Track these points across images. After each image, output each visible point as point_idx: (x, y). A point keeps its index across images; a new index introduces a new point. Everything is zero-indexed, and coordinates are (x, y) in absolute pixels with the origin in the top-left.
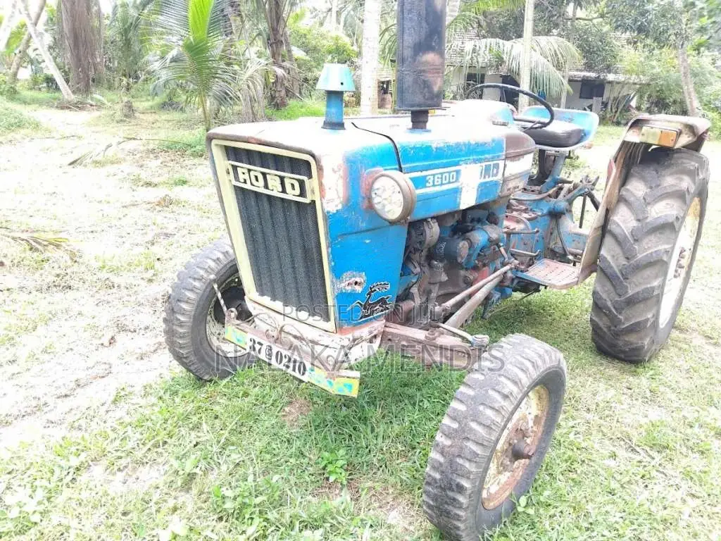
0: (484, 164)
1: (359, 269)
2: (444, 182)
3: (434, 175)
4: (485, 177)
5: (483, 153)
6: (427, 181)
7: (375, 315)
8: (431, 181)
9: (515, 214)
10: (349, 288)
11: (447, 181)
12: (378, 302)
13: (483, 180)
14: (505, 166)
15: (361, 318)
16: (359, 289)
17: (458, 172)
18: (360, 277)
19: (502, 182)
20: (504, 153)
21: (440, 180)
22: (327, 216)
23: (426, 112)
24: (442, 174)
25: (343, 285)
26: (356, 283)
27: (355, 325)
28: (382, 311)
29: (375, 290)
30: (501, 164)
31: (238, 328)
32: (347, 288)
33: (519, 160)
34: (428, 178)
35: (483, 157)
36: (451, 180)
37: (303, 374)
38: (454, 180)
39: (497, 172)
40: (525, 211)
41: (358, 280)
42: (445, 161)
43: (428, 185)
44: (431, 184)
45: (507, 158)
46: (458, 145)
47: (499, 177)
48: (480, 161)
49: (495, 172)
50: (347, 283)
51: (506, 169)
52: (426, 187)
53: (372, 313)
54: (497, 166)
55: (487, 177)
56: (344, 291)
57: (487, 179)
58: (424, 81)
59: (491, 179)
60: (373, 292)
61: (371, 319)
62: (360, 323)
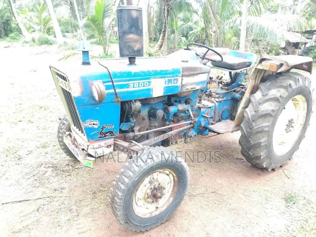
0: (167, 79)
1: (95, 119)
2: (140, 86)
3: (134, 83)
4: (168, 84)
5: (166, 74)
6: (130, 86)
7: (108, 137)
9: (213, 99)
10: (90, 126)
12: (108, 132)
13: (167, 85)
15: (99, 138)
16: (95, 127)
17: (149, 82)
19: (181, 86)
20: (181, 74)
21: (138, 85)
22: (74, 98)
23: (135, 58)
24: (139, 83)
25: (87, 125)
26: (94, 124)
27: (96, 141)
28: (111, 136)
29: (105, 128)
30: (180, 78)
32: (89, 126)
34: (130, 84)
35: (166, 76)
36: (145, 85)
38: (147, 85)
39: (177, 82)
40: (218, 98)
41: (95, 123)
42: (140, 78)
44: (132, 87)
45: (183, 76)
46: (148, 71)
47: (179, 84)
48: (164, 77)
49: (175, 82)
50: (89, 124)
51: (183, 81)
52: (129, 88)
53: (105, 136)
54: (177, 80)
57: (170, 85)
58: (128, 46)
59: (173, 85)
61: (105, 139)
62: (99, 140)
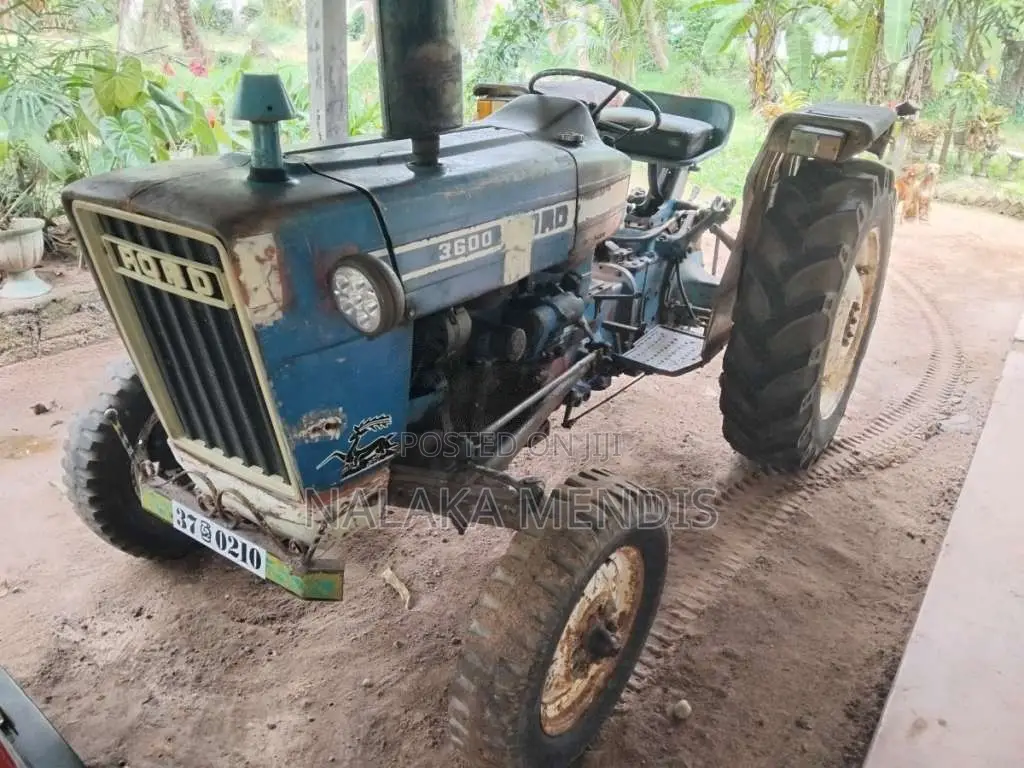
0: (540, 211)
1: (331, 405)
2: (471, 249)
3: (452, 241)
6: (442, 253)
7: (369, 467)
8: (447, 251)
10: (316, 436)
11: (477, 246)
12: (374, 446)
13: (540, 237)
14: (577, 208)
15: (344, 476)
16: (334, 434)
17: (495, 230)
18: (337, 414)
19: (573, 232)
21: (463, 248)
22: (258, 332)
24: (466, 237)
25: (304, 433)
26: (328, 426)
28: (382, 457)
29: (365, 430)
30: (571, 205)
31: (159, 493)
32: (313, 436)
33: (602, 194)
34: (441, 247)
36: (484, 245)
37: (258, 567)
38: (489, 243)
39: (565, 219)
40: (628, 257)
41: (331, 421)
43: (442, 258)
44: (449, 255)
45: (580, 195)
47: (570, 224)
49: (561, 219)
50: (311, 428)
51: (580, 212)
52: (439, 261)
53: (364, 464)
54: (564, 210)
55: (547, 229)
56: (307, 441)
57: (547, 234)
60: (361, 433)
61: (363, 474)
62: (343, 483)
